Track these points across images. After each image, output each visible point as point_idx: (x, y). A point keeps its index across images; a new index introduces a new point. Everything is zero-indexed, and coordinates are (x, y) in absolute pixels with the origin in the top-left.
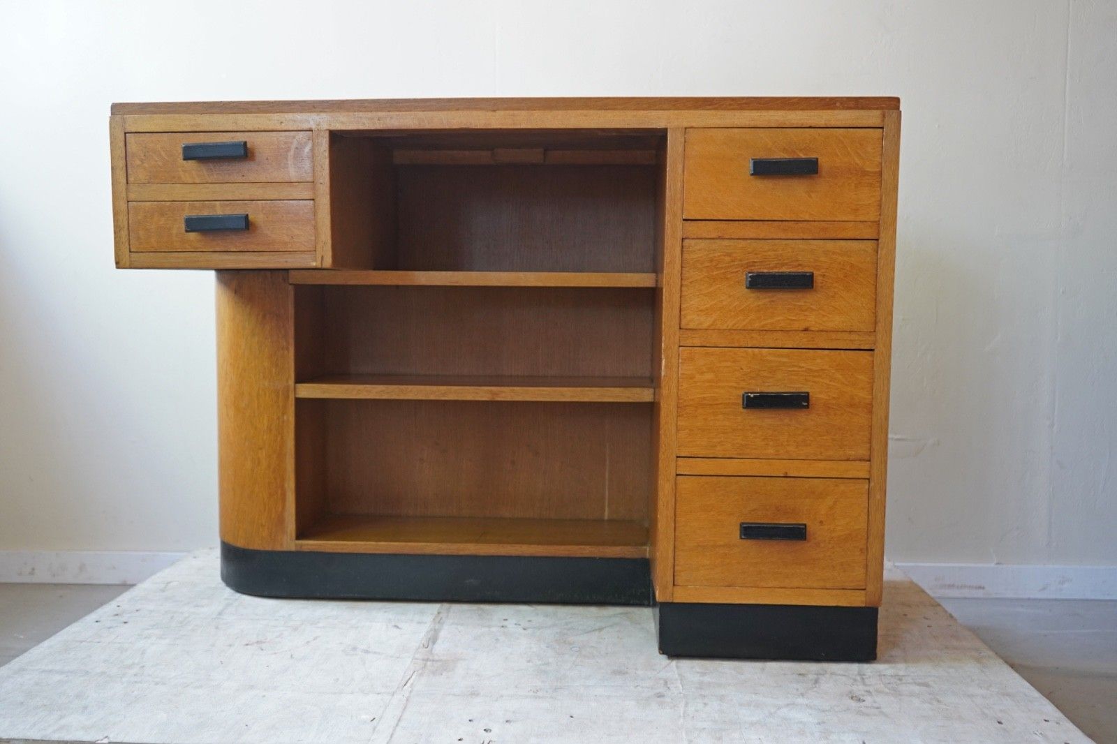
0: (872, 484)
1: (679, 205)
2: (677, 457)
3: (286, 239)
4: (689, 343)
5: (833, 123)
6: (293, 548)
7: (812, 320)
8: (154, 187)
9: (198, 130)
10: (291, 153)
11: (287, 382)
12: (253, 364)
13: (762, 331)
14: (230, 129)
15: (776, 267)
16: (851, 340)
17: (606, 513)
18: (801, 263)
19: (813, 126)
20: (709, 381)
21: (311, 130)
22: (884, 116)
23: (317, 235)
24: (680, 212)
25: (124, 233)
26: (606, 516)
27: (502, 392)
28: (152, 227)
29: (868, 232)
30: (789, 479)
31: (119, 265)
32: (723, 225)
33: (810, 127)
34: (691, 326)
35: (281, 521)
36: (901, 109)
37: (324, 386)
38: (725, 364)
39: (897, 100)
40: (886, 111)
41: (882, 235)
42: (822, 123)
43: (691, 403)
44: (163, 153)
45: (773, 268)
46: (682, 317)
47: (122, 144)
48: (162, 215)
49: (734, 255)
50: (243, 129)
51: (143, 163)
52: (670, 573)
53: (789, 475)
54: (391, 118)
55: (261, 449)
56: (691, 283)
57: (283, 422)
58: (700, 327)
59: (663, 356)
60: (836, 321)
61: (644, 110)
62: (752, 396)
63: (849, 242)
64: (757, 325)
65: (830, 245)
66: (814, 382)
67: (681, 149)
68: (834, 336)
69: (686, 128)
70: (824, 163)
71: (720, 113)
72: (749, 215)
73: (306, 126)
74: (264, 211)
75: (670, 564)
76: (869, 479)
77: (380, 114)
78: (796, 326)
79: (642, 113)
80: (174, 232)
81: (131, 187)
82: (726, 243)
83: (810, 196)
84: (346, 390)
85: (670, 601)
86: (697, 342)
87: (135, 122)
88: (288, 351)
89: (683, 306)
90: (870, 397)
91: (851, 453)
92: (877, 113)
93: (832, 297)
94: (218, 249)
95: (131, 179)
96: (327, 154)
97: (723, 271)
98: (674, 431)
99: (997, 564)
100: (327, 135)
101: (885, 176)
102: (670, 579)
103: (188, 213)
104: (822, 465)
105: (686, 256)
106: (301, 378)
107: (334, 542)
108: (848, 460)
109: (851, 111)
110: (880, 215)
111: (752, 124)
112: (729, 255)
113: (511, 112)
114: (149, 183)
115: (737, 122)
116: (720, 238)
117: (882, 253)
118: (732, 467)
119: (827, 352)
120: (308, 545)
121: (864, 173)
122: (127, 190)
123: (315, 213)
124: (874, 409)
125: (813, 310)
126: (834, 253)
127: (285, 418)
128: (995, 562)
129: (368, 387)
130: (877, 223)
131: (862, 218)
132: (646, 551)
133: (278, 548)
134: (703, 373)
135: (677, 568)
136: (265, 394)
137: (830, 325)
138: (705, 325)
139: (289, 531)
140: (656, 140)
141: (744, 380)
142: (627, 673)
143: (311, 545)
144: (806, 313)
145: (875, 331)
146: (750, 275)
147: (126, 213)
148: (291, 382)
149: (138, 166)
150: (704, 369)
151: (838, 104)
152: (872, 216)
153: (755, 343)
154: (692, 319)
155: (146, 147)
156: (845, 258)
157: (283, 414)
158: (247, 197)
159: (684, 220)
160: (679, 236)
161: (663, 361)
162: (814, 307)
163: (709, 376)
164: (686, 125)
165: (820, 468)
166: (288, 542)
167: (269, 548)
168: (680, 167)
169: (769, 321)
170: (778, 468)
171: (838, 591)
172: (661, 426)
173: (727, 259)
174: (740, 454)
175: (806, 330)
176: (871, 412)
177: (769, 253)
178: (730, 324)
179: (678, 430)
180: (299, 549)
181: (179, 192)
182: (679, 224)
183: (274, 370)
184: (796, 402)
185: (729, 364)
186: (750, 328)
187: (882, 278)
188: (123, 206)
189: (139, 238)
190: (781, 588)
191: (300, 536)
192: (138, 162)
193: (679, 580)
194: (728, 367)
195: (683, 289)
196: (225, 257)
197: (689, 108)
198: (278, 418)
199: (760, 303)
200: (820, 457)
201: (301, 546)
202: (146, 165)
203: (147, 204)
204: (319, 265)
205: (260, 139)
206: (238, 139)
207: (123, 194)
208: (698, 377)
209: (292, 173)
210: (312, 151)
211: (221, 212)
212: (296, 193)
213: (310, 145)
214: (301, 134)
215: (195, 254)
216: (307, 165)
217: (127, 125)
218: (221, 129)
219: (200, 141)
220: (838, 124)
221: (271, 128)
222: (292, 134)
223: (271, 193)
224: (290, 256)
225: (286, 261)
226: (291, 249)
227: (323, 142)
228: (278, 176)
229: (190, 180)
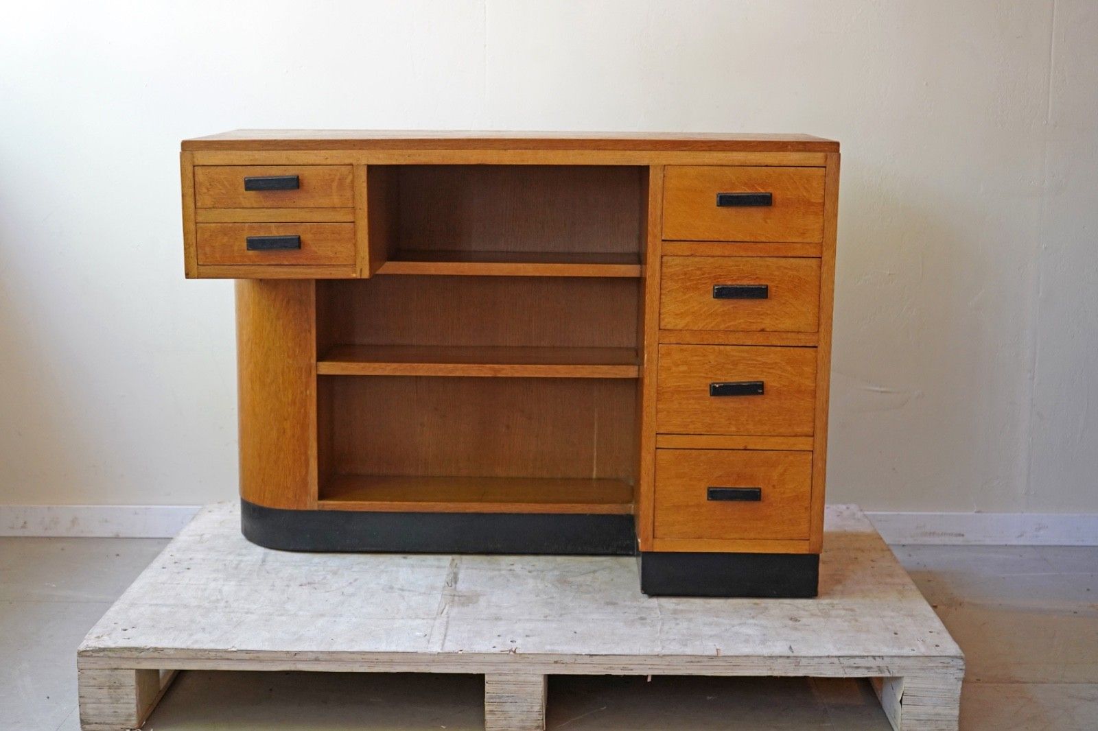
0: (815, 455)
1: (659, 228)
2: (657, 434)
3: (331, 254)
4: (666, 341)
5: (785, 163)
6: (316, 508)
7: (767, 323)
8: (218, 211)
9: (256, 163)
10: (335, 185)
11: (310, 360)
13: (726, 331)
14: (284, 163)
15: (738, 280)
16: (798, 339)
17: (595, 472)
18: (757, 276)
19: (769, 164)
20: (684, 372)
21: (351, 165)
22: (827, 158)
23: (356, 251)
24: (659, 234)
25: (193, 249)
26: (594, 476)
27: (503, 369)
28: (217, 244)
29: (813, 252)
30: (748, 452)
31: (188, 276)
32: (695, 245)
33: (767, 166)
34: (669, 327)
35: (305, 483)
36: (840, 152)
37: (344, 364)
38: (695, 358)
39: (838, 144)
40: (828, 153)
41: (825, 254)
42: (776, 163)
43: (669, 389)
44: (226, 183)
45: (735, 280)
46: (661, 320)
47: (191, 176)
48: (225, 235)
49: (704, 269)
50: (294, 164)
51: (208, 191)
52: (650, 528)
53: (749, 448)
54: (419, 155)
55: (286, 420)
56: (668, 292)
57: (306, 396)
58: (675, 328)
59: (645, 352)
60: (787, 324)
61: (630, 150)
62: (717, 386)
63: (798, 259)
64: (722, 327)
65: (783, 262)
66: (769, 373)
67: (660, 182)
68: (784, 336)
69: (665, 166)
70: (778, 196)
71: (693, 153)
72: (716, 237)
73: (347, 161)
74: (312, 232)
75: (651, 521)
76: (812, 451)
77: (410, 152)
78: (754, 327)
79: (628, 153)
80: (236, 248)
81: (199, 211)
82: (697, 259)
83: (766, 222)
84: (363, 368)
85: (651, 551)
86: (673, 340)
87: (202, 157)
88: (311, 334)
89: (662, 311)
90: (814, 385)
91: (798, 430)
92: (821, 155)
93: (784, 304)
94: (273, 263)
95: (199, 204)
96: (365, 185)
97: (695, 282)
98: (654, 412)
99: (979, 512)
100: (365, 169)
101: (827, 206)
102: (651, 534)
103: (247, 234)
104: (773, 440)
105: (665, 270)
106: (320, 358)
107: (353, 502)
108: (796, 436)
109: (800, 153)
110: (823, 237)
111: (719, 163)
112: (699, 269)
113: (520, 151)
114: (214, 208)
115: (707, 161)
116: (692, 255)
117: (824, 268)
118: (702, 441)
119: (779, 348)
120: (329, 505)
121: (810, 204)
122: (196, 213)
123: (355, 233)
124: (817, 395)
125: (768, 314)
126: (786, 268)
127: (308, 392)
128: (975, 510)
130: (821, 245)
131: (808, 240)
132: (631, 509)
133: (302, 508)
134: (678, 366)
135: (656, 524)
136: (289, 371)
137: (782, 327)
138: (679, 327)
139: (312, 493)
140: (643, 171)
141: (712, 372)
142: (617, 604)
143: (331, 504)
144: (763, 317)
145: (818, 332)
146: (716, 287)
147: (194, 232)
148: (314, 360)
149: (205, 193)
150: (679, 362)
151: (789, 147)
152: (817, 238)
153: (721, 341)
154: (669, 322)
155: (210, 178)
156: (795, 273)
157: (306, 389)
158: (297, 220)
159: (663, 241)
160: (659, 254)
161: (646, 355)
162: (768, 312)
163: (683, 368)
164: (664, 163)
165: (772, 443)
166: (312, 502)
167: (294, 508)
168: (659, 197)
169: (732, 323)
170: (739, 442)
171: (787, 542)
172: (644, 408)
173: (698, 272)
174: (708, 432)
175: (763, 330)
176: (814, 397)
177: (733, 268)
178: (700, 325)
179: (657, 412)
180: (321, 508)
181: (240, 215)
182: (659, 242)
183: (297, 350)
184: (755, 389)
185: (699, 358)
186: (717, 329)
187: (824, 289)
188: (192, 227)
189: (205, 254)
190: (741, 539)
191: (322, 496)
192: (205, 191)
193: (658, 534)
194: (699, 361)
195: (662, 297)
196: (278, 269)
197: (667, 149)
198: (302, 393)
199: (725, 309)
200: (773, 434)
201: (324, 505)
202: (211, 193)
203: (212, 225)
204: (359, 277)
205: (306, 173)
206: (290, 172)
207: (192, 217)
208: (674, 369)
209: (336, 200)
210: (352, 182)
211: (276, 233)
212: (340, 216)
213: (350, 177)
214: (343, 168)
215: (253, 267)
216: (348, 194)
217: (195, 160)
218: (275, 163)
219: (257, 173)
220: (789, 164)
221: (317, 162)
222: (336, 167)
223: (318, 216)
224: (334, 268)
225: (331, 274)
226: (335, 264)
227: (363, 175)
228: (324, 202)
229: (249, 206)
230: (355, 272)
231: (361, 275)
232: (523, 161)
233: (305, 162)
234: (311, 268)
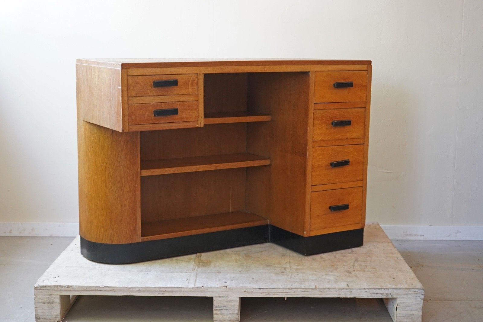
0: (363, 188)
1: (313, 98)
2: (312, 186)
3: (188, 117)
4: (315, 146)
5: (355, 69)
6: (140, 241)
7: (348, 135)
8: (138, 98)
9: (156, 74)
10: (190, 83)
11: (138, 169)
13: (335, 140)
14: (168, 74)
16: (358, 141)
20: (321, 159)
21: (197, 74)
22: (368, 67)
23: (199, 114)
24: (313, 101)
25: (126, 118)
26: (230, 211)
27: (219, 166)
28: (138, 114)
29: (363, 105)
32: (325, 104)
33: (349, 71)
34: (316, 140)
35: (135, 229)
36: (372, 65)
37: (152, 170)
38: (324, 152)
39: (370, 62)
40: (368, 65)
41: (367, 106)
42: (352, 69)
43: (316, 167)
44: (142, 84)
45: (338, 119)
46: (313, 137)
47: (126, 81)
48: (141, 109)
49: (328, 115)
52: (309, 227)
53: (342, 188)
54: (225, 69)
55: (126, 200)
56: (316, 125)
57: (136, 187)
58: (318, 140)
59: (308, 151)
60: (354, 135)
62: (335, 163)
63: (358, 109)
64: (334, 138)
65: (354, 110)
66: (349, 156)
67: (314, 78)
68: (354, 140)
69: (315, 71)
70: (355, 82)
71: (325, 66)
72: (333, 101)
73: (196, 72)
74: (180, 106)
75: (309, 223)
76: (362, 186)
77: (221, 67)
78: (344, 137)
80: (146, 116)
81: (130, 98)
82: (326, 111)
83: (349, 94)
84: (161, 171)
86: (317, 145)
87: (132, 72)
88: (138, 157)
89: (314, 133)
90: (363, 159)
91: (358, 178)
92: (366, 66)
93: (354, 127)
94: (162, 122)
95: (129, 95)
96: (203, 83)
97: (325, 120)
98: (310, 177)
100: (203, 75)
101: (368, 87)
102: (309, 229)
103: (154, 109)
104: (350, 183)
105: (315, 116)
106: (142, 168)
108: (357, 181)
109: (359, 65)
111: (334, 70)
112: (326, 115)
114: (136, 96)
115: (330, 69)
116: (324, 109)
117: (367, 112)
118: (327, 187)
119: (352, 145)
120: (146, 238)
121: (363, 86)
122: (128, 100)
123: (198, 106)
125: (348, 132)
126: (354, 112)
127: (137, 185)
130: (366, 102)
131: (362, 101)
133: (134, 242)
134: (319, 156)
135: (311, 225)
137: (353, 137)
138: (319, 140)
139: (138, 234)
140: (306, 74)
141: (330, 157)
145: (364, 138)
147: (127, 109)
149: (132, 89)
151: (356, 63)
152: (365, 100)
153: (333, 144)
154: (317, 138)
155: (135, 82)
156: (357, 114)
157: (136, 184)
158: (174, 101)
159: (315, 103)
160: (313, 109)
161: (308, 153)
162: (349, 131)
163: (321, 157)
164: (315, 70)
165: (350, 185)
166: (138, 239)
167: (130, 242)
168: (313, 85)
169: (337, 137)
170: (339, 186)
171: (354, 225)
172: (307, 175)
173: (326, 116)
174: (329, 183)
175: (347, 139)
176: (363, 164)
177: (337, 113)
178: (327, 138)
179: (312, 176)
180: (143, 241)
181: (148, 100)
182: (313, 104)
184: (346, 163)
185: (326, 152)
186: (332, 139)
187: (366, 120)
188: (126, 106)
189: (132, 119)
190: (339, 226)
192: (132, 88)
195: (314, 127)
196: (165, 125)
197: (316, 64)
198: (134, 186)
199: (335, 131)
200: (350, 181)
201: (144, 239)
202: (135, 89)
203: (136, 105)
204: (199, 126)
205: (179, 78)
206: (172, 78)
207: (126, 101)
208: (318, 157)
209: (190, 91)
210: (197, 82)
211: (164, 107)
212: (191, 98)
213: (196, 79)
214: (193, 75)
215: (154, 125)
216: (196, 87)
217: (128, 73)
218: (164, 74)
219: (157, 78)
220: (357, 70)
221: (183, 73)
222: (190, 75)
223: (183, 99)
224: (190, 123)
225: (188, 125)
226: (189, 121)
227: (202, 78)
228: (185, 91)
229: (152, 95)
230: (198, 124)
231: (200, 125)
232: (265, 70)
233: (178, 73)
234: (179, 123)
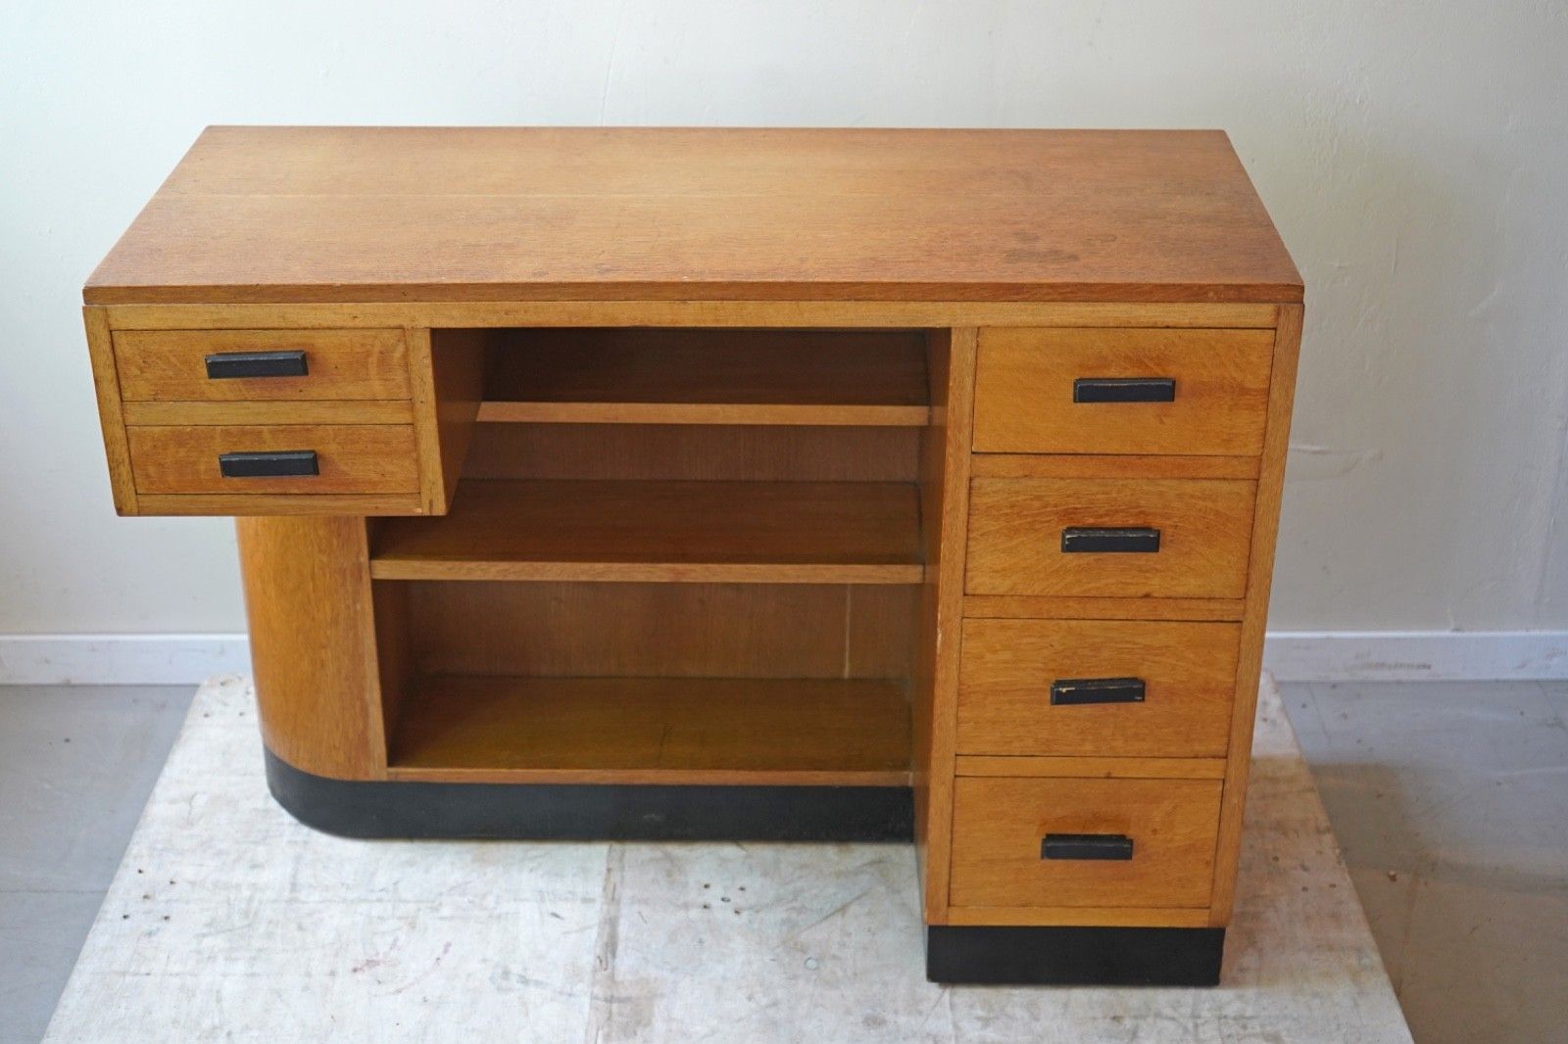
0: (1227, 786)
1: (967, 431)
2: (957, 755)
3: (376, 478)
4: (977, 613)
5: (1201, 322)
6: (384, 778)
7: (1156, 585)
8: (165, 406)
9: (225, 326)
10: (373, 360)
11: (357, 557)
12: (301, 531)
13: (1082, 598)
14: (276, 325)
15: (1106, 515)
16: (1209, 610)
17: (846, 670)
18: (1143, 509)
19: (1171, 324)
20: (1005, 662)
21: (401, 328)
22: (1278, 314)
23: (420, 471)
24: (967, 443)
25: (125, 470)
26: (847, 673)
28: (168, 461)
29: (1244, 470)
30: (1113, 780)
31: (120, 512)
32: (1032, 461)
33: (1168, 327)
34: (980, 591)
35: (363, 743)
36: (1305, 302)
37: (417, 564)
38: (1025, 641)
39: (1300, 288)
40: (1282, 305)
41: (1264, 475)
42: (1186, 321)
43: (978, 689)
44: (173, 360)
45: (1101, 516)
46: (968, 580)
47: (107, 347)
48: (181, 444)
49: (1046, 499)
50: (296, 326)
51: (142, 372)
52: (943, 892)
53: (1113, 775)
54: (526, 312)
55: (324, 647)
56: (982, 535)
57: (356, 612)
58: (994, 592)
59: (939, 630)
60: (1191, 585)
61: (915, 300)
62: (1064, 690)
63: (1216, 482)
64: (1076, 591)
65: (1189, 486)
66: (1154, 662)
67: (971, 356)
68: (1186, 604)
69: (979, 328)
70: (1184, 384)
71: (1031, 306)
72: (1070, 447)
73: (393, 322)
74: (337, 440)
75: (945, 882)
76: (1223, 780)
77: (507, 305)
78: (1132, 591)
79: (913, 305)
80: (202, 467)
81: (128, 406)
82: (1034, 483)
83: (1162, 422)
84: (450, 569)
85: (944, 924)
86: (988, 612)
87: (124, 315)
89: (969, 566)
90: (1232, 680)
91: (1198, 748)
92: (1269, 308)
93: (1186, 553)
94: (270, 490)
95: (127, 395)
96: (428, 361)
97: (1029, 520)
98: (952, 724)
100: (427, 335)
101: (1275, 395)
102: (943, 899)
103: (220, 447)
104: (1163, 762)
105: (975, 500)
106: (375, 553)
107: (446, 770)
108: (1196, 757)
109: (1230, 305)
110: (1263, 447)
111: (1081, 322)
112: (1038, 498)
113: (713, 303)
114: (155, 400)
115: (1057, 320)
116: (1025, 476)
117: (1262, 498)
118: (1036, 765)
119: (1174, 624)
120: (408, 773)
121: (1244, 391)
122: (123, 411)
123: (416, 442)
124: (1237, 696)
125: (1157, 570)
126: (1192, 496)
127: (358, 607)
128: (1452, 627)
129: (484, 565)
130: (1259, 459)
131: (1237, 452)
132: (910, 778)
133: (361, 777)
134: (995, 652)
135: (954, 886)
136: (324, 574)
137: (1181, 591)
138: (1001, 590)
139: (376, 756)
140: (939, 339)
141: (1055, 660)
142: (884, 1021)
143: (409, 773)
144: (1147, 575)
145: (1245, 598)
146: (1068, 536)
147: (124, 441)
148: (364, 558)
149: (135, 376)
150: (998, 647)
151: (1211, 294)
152: (1252, 449)
153: (1071, 613)
154: (981, 582)
155: (144, 351)
156: (1209, 504)
157: (355, 603)
158: (309, 421)
159: (973, 453)
160: (965, 474)
161: (940, 636)
162: (1158, 567)
163: (1007, 655)
164: (979, 322)
165: (1155, 767)
166: (377, 768)
167: (348, 777)
168: (969, 382)
169: (1093, 585)
170: (1099, 767)
171: (1173, 911)
172: (935, 718)
173: (1037, 504)
174: (1045, 752)
175: (1147, 596)
176: (1232, 699)
177: (1098, 496)
178: (1037, 589)
179: (958, 722)
180: (393, 778)
181: (203, 414)
182: (966, 457)
183: (335, 541)
184: (1130, 690)
185: (1032, 640)
186: (1065, 594)
187: (1260, 530)
188: (119, 432)
189: (148, 476)
190: (1095, 907)
191: (394, 758)
192: (136, 371)
193: (955, 899)
194: (1032, 644)
195: (970, 543)
196: (283, 502)
197: (983, 300)
198: (348, 607)
199: (1081, 562)
200: (1156, 754)
201: (397, 774)
202: (147, 375)
203: (157, 429)
204: (427, 513)
205: (321, 342)
206: (291, 342)
207: (118, 416)
208: (988, 657)
209: (377, 387)
210: (405, 356)
211: (273, 445)
212: (385, 415)
213: (401, 348)
214: (386, 334)
215: (236, 498)
216: (399, 376)
217: (112, 321)
218: (261, 326)
219: (232, 342)
220: (1210, 323)
221: (339, 324)
222: (373, 332)
223: (347, 415)
224: (382, 500)
225: (377, 508)
226: (382, 492)
227: (423, 347)
228: (355, 390)
229: (219, 396)
230: (420, 506)
231: (431, 509)
232: (718, 321)
233: (316, 323)
234: (341, 499)
